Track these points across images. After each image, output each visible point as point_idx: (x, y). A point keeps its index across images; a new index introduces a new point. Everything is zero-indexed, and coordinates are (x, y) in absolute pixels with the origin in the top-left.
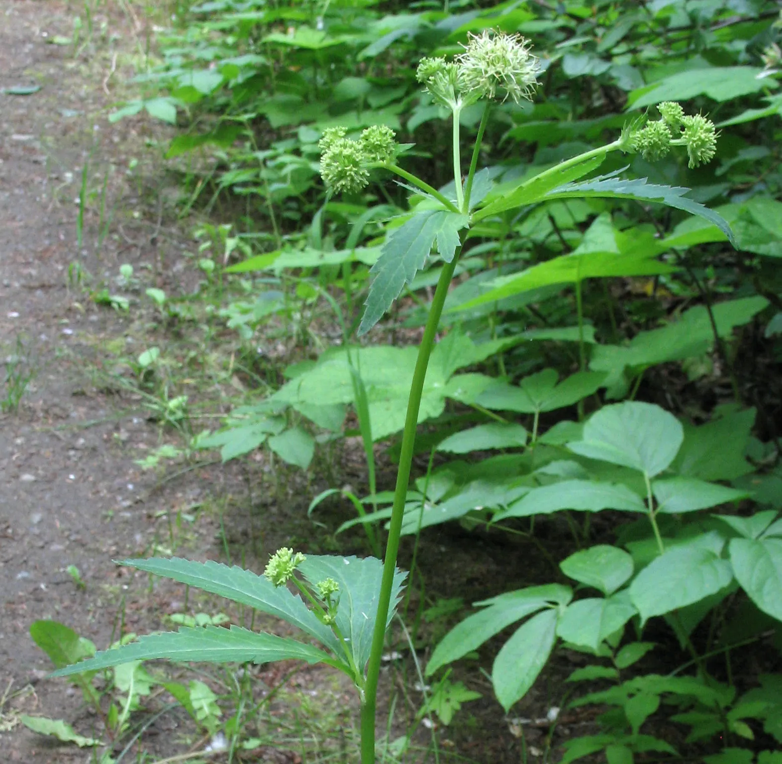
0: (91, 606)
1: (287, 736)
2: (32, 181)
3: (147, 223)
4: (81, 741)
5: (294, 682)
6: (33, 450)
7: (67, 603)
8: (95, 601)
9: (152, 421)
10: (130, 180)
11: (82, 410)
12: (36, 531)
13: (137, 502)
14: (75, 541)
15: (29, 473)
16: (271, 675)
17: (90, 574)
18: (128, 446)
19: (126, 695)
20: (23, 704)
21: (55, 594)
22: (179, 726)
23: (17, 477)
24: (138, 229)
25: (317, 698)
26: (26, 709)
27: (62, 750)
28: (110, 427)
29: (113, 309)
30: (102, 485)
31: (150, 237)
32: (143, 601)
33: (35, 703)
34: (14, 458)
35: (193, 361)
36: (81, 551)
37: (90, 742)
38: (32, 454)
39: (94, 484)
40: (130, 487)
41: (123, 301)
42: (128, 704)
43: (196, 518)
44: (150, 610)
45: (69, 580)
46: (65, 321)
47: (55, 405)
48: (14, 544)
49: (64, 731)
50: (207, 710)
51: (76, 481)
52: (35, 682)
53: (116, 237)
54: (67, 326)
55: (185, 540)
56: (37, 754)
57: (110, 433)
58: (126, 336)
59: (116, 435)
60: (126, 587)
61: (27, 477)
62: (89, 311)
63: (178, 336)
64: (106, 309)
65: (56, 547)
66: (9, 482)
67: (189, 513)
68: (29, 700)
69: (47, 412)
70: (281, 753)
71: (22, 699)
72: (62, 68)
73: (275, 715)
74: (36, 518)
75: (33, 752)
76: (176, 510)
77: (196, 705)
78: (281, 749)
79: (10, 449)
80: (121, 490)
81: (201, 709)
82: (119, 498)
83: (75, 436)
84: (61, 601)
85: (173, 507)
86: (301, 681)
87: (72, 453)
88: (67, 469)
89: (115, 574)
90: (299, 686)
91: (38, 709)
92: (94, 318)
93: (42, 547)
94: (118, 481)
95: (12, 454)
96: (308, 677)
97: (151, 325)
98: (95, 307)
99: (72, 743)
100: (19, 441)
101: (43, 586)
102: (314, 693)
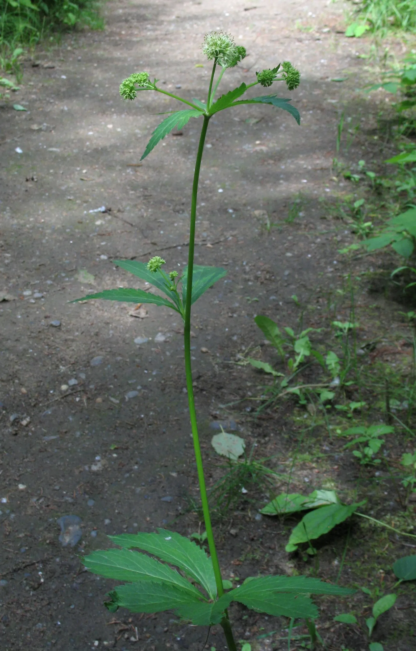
0: (300, 315)
1: (374, 383)
2: (331, 121)
3: (380, 142)
4: (274, 373)
5: (385, 358)
6: (295, 243)
7: (290, 312)
8: (302, 313)
9: (354, 232)
10: (379, 121)
11: (323, 226)
12: (286, 278)
13: (336, 269)
14: (302, 285)
15: (291, 253)
16: (375, 354)
17: (304, 300)
18: (340, 244)
19: (298, 354)
20: (255, 354)
21: (285, 308)
22: (323, 373)
23: (284, 254)
24: (375, 145)
25: (395, 367)
26: (255, 357)
27: (266, 376)
28: (334, 234)
29: (351, 181)
30: (323, 260)
31: (380, 148)
32: (324, 314)
33: (260, 354)
34: (285, 245)
35: (383, 206)
36: (303, 289)
37: (279, 374)
38: (294, 244)
39: (319, 259)
40: (335, 262)
41: (357, 177)
42: (299, 359)
43: (362, 279)
44: (327, 319)
45: (293, 302)
46: (328, 185)
47: (311, 223)
48: (274, 284)
49: (268, 368)
50: (333, 365)
51: (311, 258)
52: (262, 345)
53: (363, 148)
54: (328, 187)
55: (353, 289)
56: (254, 377)
57: (332, 237)
58: (354, 193)
59: (335, 238)
60: (319, 307)
61: (289, 254)
62: (340, 181)
63: (380, 194)
64: (348, 181)
65: (293, 287)
66: (280, 256)
67: (359, 276)
68: (257, 353)
69: (306, 226)
70: (368, 390)
71: (254, 352)
72: (361, 69)
73: (371, 373)
74: (287, 273)
75: (252, 376)
76: (354, 275)
77: (328, 362)
78: (368, 388)
79: (285, 241)
80: (331, 263)
81: (331, 364)
82: (329, 267)
83: (317, 237)
84: (287, 311)
85: (353, 273)
86: (389, 358)
87: (313, 245)
88: (308, 252)
89: (315, 301)
90: (387, 361)
91: (260, 357)
92: (341, 184)
93: (286, 286)
94: (330, 259)
95: (285, 243)
96: (393, 357)
97: (368, 189)
98: (343, 179)
99: (270, 374)
100: (290, 238)
101: (281, 303)
102: (394, 365)
